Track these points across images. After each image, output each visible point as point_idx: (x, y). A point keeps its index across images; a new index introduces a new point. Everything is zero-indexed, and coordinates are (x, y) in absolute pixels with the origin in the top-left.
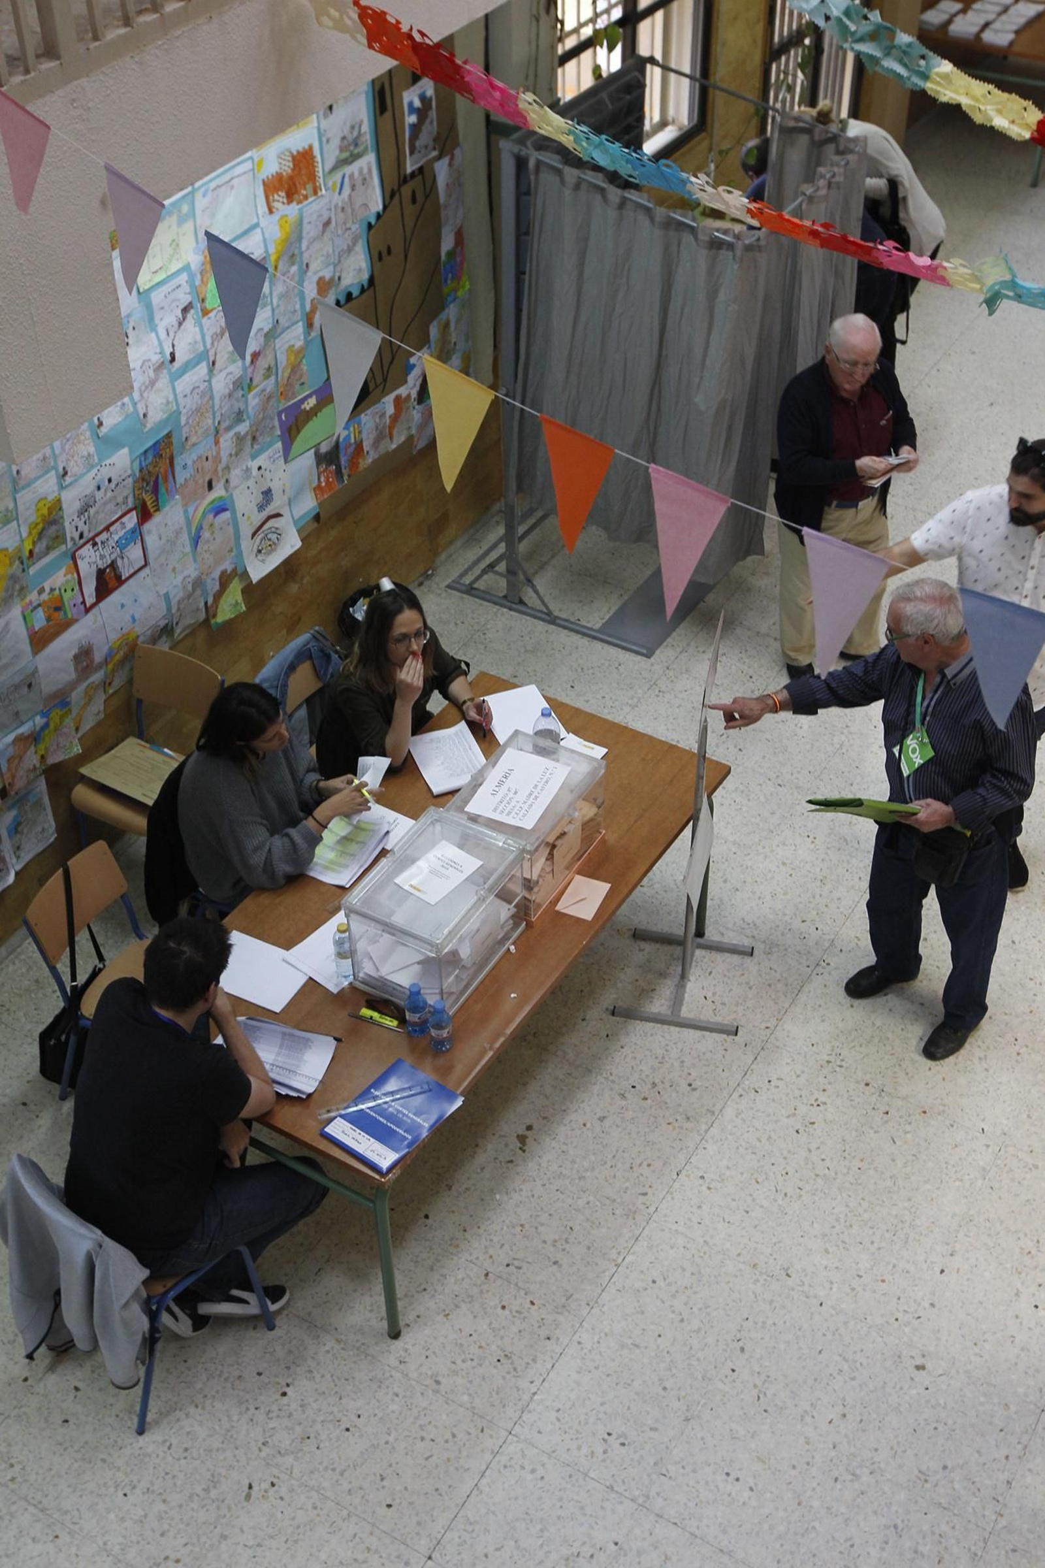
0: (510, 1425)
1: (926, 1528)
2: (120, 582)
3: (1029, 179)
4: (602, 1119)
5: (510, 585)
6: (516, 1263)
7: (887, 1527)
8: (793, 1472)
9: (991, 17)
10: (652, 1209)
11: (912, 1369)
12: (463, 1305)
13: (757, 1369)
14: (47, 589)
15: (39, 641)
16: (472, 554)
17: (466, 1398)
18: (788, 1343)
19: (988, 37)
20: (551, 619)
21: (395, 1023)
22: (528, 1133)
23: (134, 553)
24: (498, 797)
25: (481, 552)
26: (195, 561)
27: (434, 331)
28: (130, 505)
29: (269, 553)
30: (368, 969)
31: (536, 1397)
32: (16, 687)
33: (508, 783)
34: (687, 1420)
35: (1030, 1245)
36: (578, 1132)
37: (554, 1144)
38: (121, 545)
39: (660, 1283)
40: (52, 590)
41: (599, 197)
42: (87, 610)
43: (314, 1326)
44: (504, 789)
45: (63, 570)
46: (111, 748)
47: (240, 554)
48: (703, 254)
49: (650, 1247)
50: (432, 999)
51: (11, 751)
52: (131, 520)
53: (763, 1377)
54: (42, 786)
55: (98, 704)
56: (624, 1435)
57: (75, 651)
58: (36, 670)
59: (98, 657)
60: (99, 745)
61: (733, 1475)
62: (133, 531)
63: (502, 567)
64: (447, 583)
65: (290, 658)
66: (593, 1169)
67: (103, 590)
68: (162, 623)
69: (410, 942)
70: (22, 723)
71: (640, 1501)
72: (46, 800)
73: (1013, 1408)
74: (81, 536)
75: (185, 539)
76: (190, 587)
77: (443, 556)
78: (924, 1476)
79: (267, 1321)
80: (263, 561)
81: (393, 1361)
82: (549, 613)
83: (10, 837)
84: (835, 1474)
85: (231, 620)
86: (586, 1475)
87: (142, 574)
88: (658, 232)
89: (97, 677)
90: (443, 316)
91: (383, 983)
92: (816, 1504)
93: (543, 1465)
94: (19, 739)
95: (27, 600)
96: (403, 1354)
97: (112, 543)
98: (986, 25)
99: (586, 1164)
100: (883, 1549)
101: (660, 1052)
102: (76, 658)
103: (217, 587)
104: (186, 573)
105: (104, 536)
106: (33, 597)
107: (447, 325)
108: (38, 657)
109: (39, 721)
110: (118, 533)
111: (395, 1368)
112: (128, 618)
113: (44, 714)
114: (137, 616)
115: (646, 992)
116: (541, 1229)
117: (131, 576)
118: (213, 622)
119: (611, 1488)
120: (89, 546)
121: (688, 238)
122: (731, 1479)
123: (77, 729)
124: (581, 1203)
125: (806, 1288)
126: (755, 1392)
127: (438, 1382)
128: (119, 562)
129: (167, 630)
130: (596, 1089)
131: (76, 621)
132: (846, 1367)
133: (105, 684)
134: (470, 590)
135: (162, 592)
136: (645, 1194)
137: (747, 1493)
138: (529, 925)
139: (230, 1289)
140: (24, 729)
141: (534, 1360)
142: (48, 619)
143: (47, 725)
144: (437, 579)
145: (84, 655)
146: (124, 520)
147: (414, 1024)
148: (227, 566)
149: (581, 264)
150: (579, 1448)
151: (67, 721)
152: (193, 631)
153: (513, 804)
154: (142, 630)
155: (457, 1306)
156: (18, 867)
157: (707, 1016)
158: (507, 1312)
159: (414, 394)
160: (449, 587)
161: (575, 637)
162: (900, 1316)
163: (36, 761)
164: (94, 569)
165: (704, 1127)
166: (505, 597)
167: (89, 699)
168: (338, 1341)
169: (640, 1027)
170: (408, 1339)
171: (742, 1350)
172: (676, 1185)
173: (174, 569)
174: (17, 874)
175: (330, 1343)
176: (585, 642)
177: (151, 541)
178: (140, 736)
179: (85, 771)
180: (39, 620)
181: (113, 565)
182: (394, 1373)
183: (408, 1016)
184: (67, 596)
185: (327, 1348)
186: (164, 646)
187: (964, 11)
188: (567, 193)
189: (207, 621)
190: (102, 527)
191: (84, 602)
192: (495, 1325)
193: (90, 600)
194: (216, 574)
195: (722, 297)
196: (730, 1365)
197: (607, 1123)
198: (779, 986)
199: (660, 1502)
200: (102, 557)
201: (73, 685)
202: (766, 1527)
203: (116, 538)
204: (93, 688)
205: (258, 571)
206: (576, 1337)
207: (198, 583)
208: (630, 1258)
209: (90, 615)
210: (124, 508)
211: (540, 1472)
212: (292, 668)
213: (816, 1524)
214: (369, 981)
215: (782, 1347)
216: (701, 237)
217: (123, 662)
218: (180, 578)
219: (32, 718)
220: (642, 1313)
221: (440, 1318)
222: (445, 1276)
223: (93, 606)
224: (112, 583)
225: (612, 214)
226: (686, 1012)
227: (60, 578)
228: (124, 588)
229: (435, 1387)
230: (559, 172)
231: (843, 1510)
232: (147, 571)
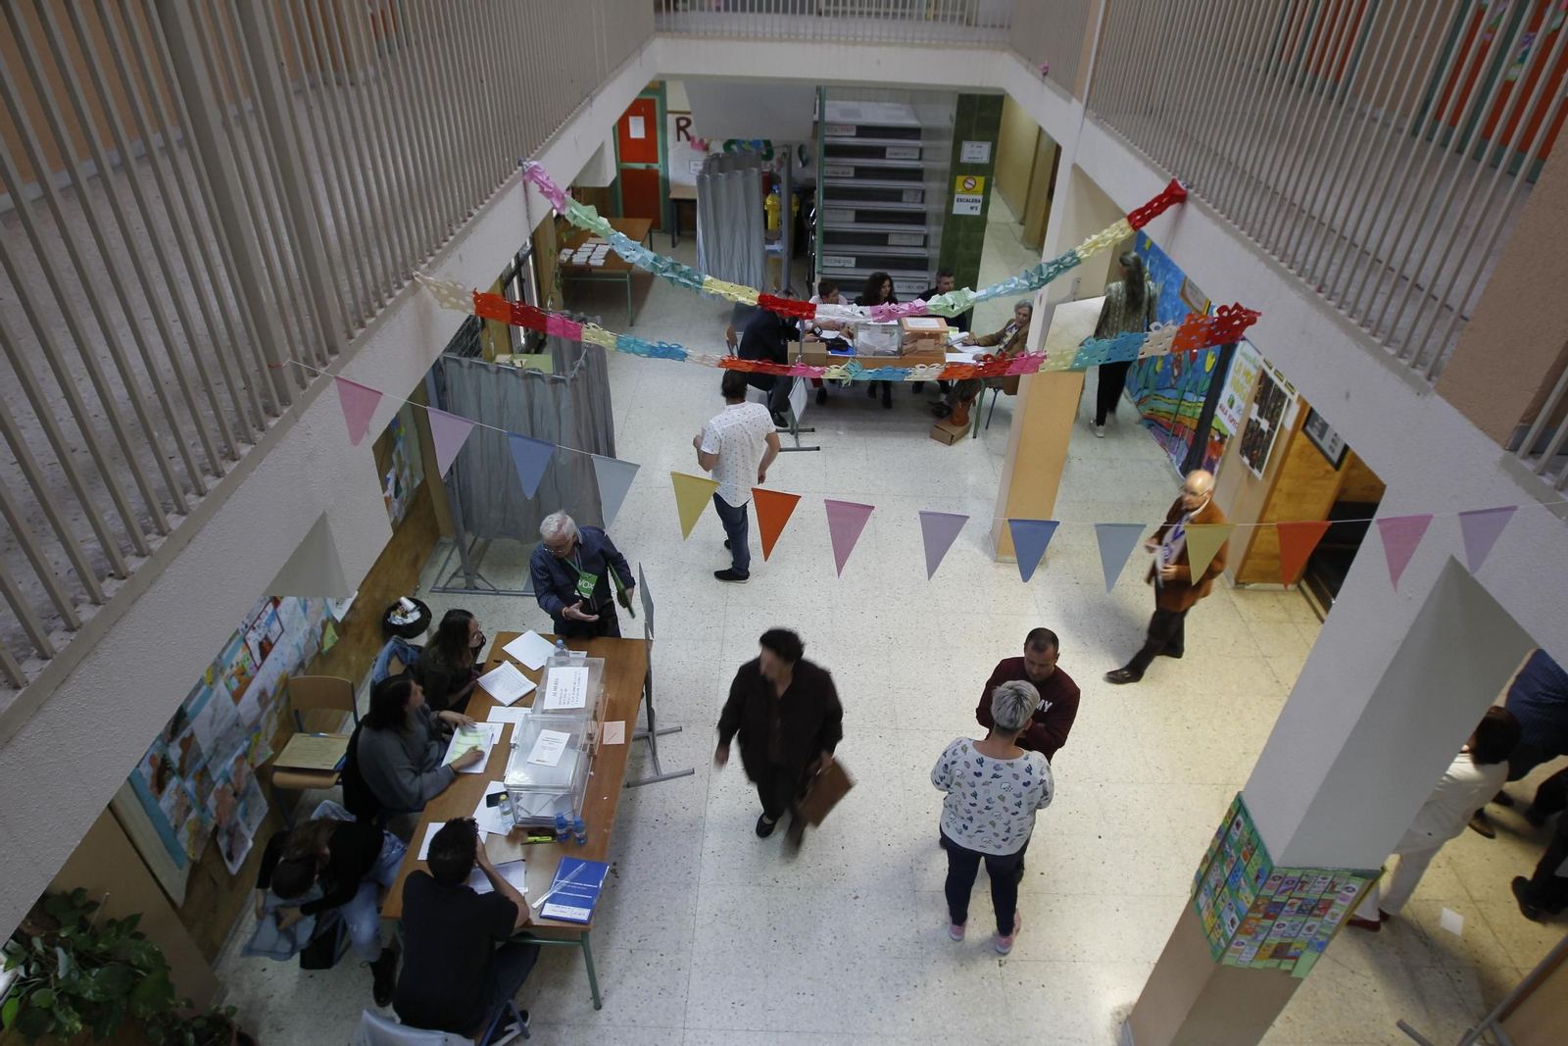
0: (682, 1025)
1: (895, 971)
2: (271, 645)
3: (628, 322)
4: (649, 843)
5: (467, 581)
6: (643, 938)
7: (879, 980)
8: (827, 977)
9: (590, 254)
10: (697, 879)
11: (853, 900)
12: (627, 974)
13: (786, 935)
14: (235, 664)
15: (237, 696)
16: (435, 571)
17: (653, 1022)
18: (793, 915)
19: (592, 262)
20: (497, 592)
21: (550, 838)
22: (615, 867)
23: (276, 626)
24: (558, 695)
25: (440, 568)
26: (307, 620)
27: (394, 458)
28: (268, 600)
29: (342, 603)
30: (523, 814)
31: (689, 1003)
32: (230, 729)
33: (559, 686)
34: (766, 977)
35: (872, 818)
36: (641, 855)
37: (631, 867)
38: (268, 625)
39: (720, 914)
40: (238, 663)
41: (483, 370)
42: (258, 668)
43: (551, 1025)
44: (558, 690)
45: (241, 650)
46: (286, 744)
47: (328, 607)
48: (549, 388)
49: (706, 899)
50: (568, 817)
51: (234, 768)
52: (270, 608)
53: (790, 937)
54: (255, 782)
55: (274, 722)
56: (741, 1000)
57: (257, 695)
58: (239, 715)
59: (270, 694)
60: (279, 745)
61: (801, 993)
62: (272, 614)
63: (461, 573)
64: (429, 589)
65: (387, 657)
66: (658, 871)
67: (264, 653)
68: (298, 662)
69: (539, 791)
70: (237, 749)
71: (765, 1029)
72: (259, 790)
73: (903, 897)
74: (246, 627)
75: (299, 610)
76: (308, 636)
77: (421, 576)
78: (883, 948)
79: (525, 1034)
80: (341, 608)
81: (603, 1022)
82: (495, 590)
83: (243, 820)
84: (845, 967)
85: (332, 647)
86: (732, 1030)
87: (282, 637)
88: (521, 381)
89: (271, 706)
90: (396, 449)
91: (535, 819)
92: (844, 986)
93: (709, 1036)
94: (238, 759)
95: (226, 675)
96: (608, 1015)
97: (263, 625)
98: (589, 257)
99: (652, 870)
100: (882, 992)
101: (661, 797)
102: (259, 699)
103: (321, 631)
104: (305, 628)
105: (258, 622)
106: (228, 671)
107: (399, 453)
108: (239, 706)
109: (246, 744)
110: (265, 618)
111: (607, 1025)
112: (280, 665)
113: (247, 739)
114: (285, 662)
115: (639, 770)
116: (647, 914)
117: (277, 640)
118: (323, 651)
119: (748, 1030)
120: (251, 631)
121: (538, 381)
122: (801, 995)
123: (266, 739)
124: (661, 891)
125: (788, 884)
126: (790, 947)
127: (634, 1021)
128: (269, 635)
129: (301, 665)
130: (638, 829)
131: (253, 677)
132: (824, 914)
133: (276, 707)
134: (445, 590)
135: (295, 644)
136: (690, 873)
137: (812, 998)
138: (595, 758)
139: (504, 1028)
140: (239, 752)
141: (678, 984)
142: (239, 681)
143: (250, 745)
144: (422, 589)
145: (263, 694)
146: (267, 609)
147: (561, 835)
148: (324, 617)
149: (479, 406)
150: (722, 1018)
151: (261, 738)
152: (313, 660)
153: (568, 696)
154: (289, 669)
155: (624, 976)
156: (252, 835)
157: (675, 770)
158: (651, 966)
159: (393, 494)
160: (431, 591)
161: (513, 598)
162: (835, 877)
163: (249, 768)
164: (257, 643)
165: (701, 826)
166: (466, 588)
167: (269, 719)
168: (569, 1026)
169: (645, 788)
170: (607, 1006)
171: (774, 929)
172: (703, 861)
173: (298, 629)
174: (253, 840)
175: (565, 1029)
176: (519, 599)
177: (283, 617)
178: (301, 731)
179: (277, 763)
180: (235, 684)
181: (266, 638)
182: (608, 1028)
183: (558, 832)
184: (246, 664)
185: (565, 1032)
186: (301, 675)
187: (576, 252)
188: (466, 371)
189: (319, 653)
190: (255, 618)
191: (255, 665)
192: (648, 976)
193: (258, 662)
194: (319, 624)
195: (563, 406)
196: (773, 939)
197: (653, 844)
198: (702, 741)
199: (774, 1024)
200: (260, 634)
201: (260, 716)
202: (828, 1010)
203: (264, 621)
204: (270, 713)
205: (339, 615)
206: (693, 963)
207: (312, 632)
208: (699, 909)
209: (261, 671)
210: (265, 603)
211: (710, 1041)
212: (389, 663)
213: (849, 996)
214: (525, 821)
215: (792, 918)
216: (546, 379)
217: (282, 692)
218: (302, 633)
219: (242, 744)
220: (718, 934)
221: (618, 986)
222: (609, 963)
223: (261, 664)
224: (268, 648)
225: (493, 377)
226: (665, 771)
227: (240, 655)
228: (275, 648)
229: (633, 1024)
230: (458, 361)
231: (857, 982)
232: (284, 635)
